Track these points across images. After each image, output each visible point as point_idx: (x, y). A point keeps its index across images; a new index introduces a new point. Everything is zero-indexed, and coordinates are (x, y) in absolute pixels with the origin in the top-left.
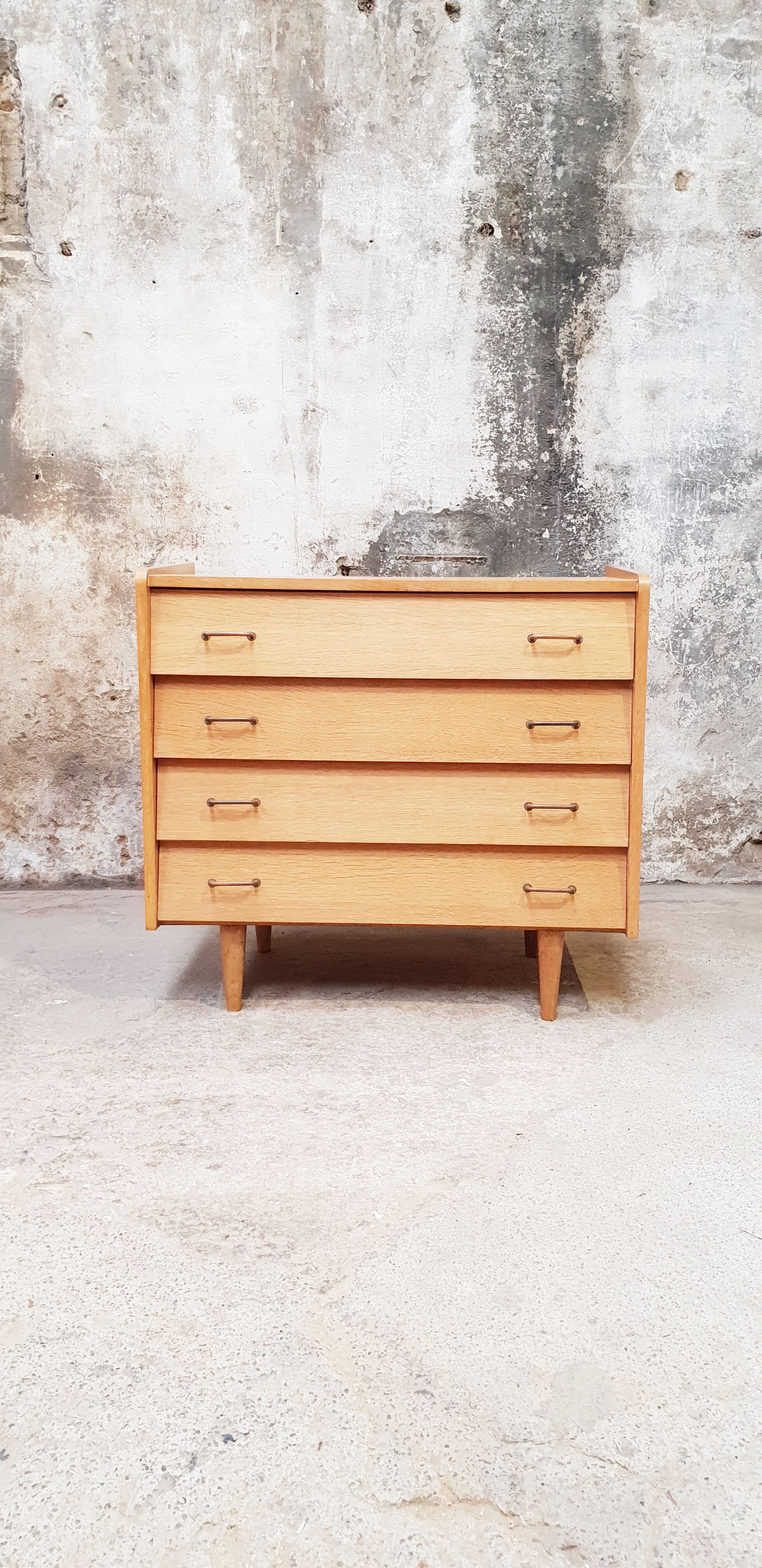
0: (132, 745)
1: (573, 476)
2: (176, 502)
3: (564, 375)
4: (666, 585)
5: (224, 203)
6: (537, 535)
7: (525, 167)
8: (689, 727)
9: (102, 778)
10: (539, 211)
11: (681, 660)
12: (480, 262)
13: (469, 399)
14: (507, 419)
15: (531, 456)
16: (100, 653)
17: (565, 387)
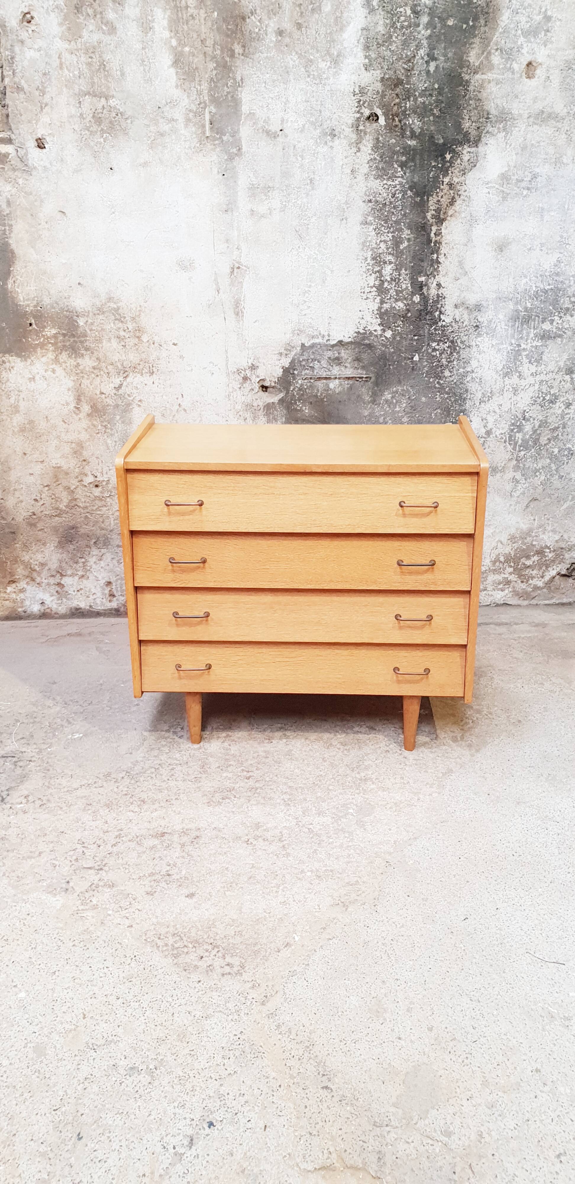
0: (112, 519)
1: (438, 313)
2: (136, 341)
3: (432, 235)
4: (505, 394)
5: (164, 102)
6: (409, 359)
7: (405, 63)
8: (518, 497)
9: (92, 543)
10: (415, 100)
11: (514, 449)
12: (367, 146)
13: (358, 255)
14: (388, 270)
15: (405, 299)
16: (86, 454)
17: (432, 244)
